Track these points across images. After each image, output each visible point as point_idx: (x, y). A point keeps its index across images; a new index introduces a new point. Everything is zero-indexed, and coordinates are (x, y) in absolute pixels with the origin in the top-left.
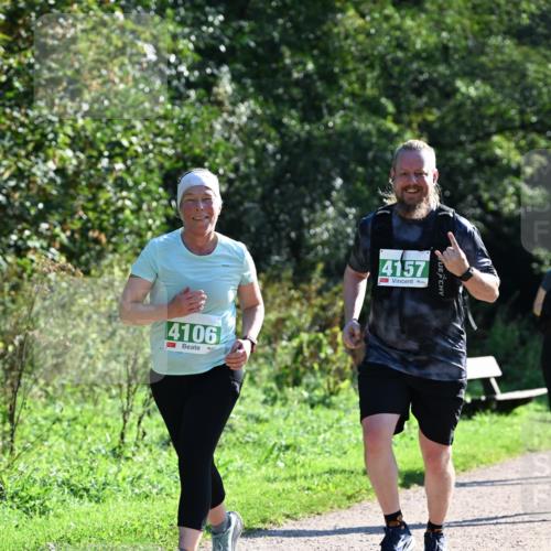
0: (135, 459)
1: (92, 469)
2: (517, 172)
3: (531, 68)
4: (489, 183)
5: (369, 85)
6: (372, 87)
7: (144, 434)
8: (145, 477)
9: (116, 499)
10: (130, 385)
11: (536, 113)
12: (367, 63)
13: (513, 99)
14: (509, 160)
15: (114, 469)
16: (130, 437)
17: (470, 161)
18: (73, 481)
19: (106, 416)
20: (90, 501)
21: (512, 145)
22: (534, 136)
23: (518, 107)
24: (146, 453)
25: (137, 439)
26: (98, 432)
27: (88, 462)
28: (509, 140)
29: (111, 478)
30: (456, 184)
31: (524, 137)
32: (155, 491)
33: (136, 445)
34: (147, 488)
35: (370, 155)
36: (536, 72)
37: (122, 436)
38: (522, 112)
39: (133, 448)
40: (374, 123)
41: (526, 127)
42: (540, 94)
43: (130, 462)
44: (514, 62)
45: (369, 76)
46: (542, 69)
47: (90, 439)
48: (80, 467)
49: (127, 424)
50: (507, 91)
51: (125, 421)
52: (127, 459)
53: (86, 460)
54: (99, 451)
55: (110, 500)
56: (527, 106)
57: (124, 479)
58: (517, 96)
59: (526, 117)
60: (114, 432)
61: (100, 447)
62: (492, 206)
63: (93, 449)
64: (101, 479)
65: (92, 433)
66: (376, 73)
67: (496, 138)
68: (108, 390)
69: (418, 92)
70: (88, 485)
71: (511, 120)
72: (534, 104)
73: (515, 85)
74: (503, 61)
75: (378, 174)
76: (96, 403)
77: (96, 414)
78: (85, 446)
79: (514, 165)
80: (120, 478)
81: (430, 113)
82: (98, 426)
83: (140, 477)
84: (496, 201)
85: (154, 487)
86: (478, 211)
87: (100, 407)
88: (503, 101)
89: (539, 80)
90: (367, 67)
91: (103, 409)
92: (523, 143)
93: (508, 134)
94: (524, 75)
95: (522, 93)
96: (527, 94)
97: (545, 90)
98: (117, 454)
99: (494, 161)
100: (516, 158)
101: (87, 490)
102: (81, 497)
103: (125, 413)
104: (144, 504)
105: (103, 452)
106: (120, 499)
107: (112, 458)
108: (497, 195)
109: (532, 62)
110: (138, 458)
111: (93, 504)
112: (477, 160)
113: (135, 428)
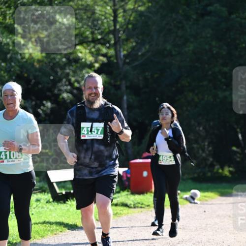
2: (91, 66)
3: (98, 9)
4: (74, 72)
5: (8, 17)
6: (10, 19)
11: (101, 34)
12: (7, 5)
13: (88, 26)
14: (86, 60)
17: (64, 60)
21: (88, 51)
22: (99, 46)
23: (91, 30)
28: (85, 48)
30: (56, 73)
31: (94, 47)
35: (9, 56)
36: (100, 11)
38: (92, 33)
40: (10, 38)
41: (95, 41)
42: (103, 23)
44: (88, 5)
45: (8, 12)
46: (104, 10)
50: (84, 21)
56: (96, 29)
58: (90, 24)
59: (95, 36)
62: (76, 85)
66: (11, 11)
67: (78, 47)
71: (87, 37)
72: (99, 29)
73: (89, 18)
74: (82, 5)
75: (13, 67)
79: (88, 63)
84: (79, 82)
86: (69, 87)
88: (82, 27)
89: (102, 15)
90: (7, 7)
92: (93, 50)
93: (85, 45)
94: (94, 13)
95: (93, 23)
96: (95, 23)
97: (105, 21)
99: (77, 60)
100: (90, 59)
108: (80, 79)
109: (98, 6)
112: (68, 59)
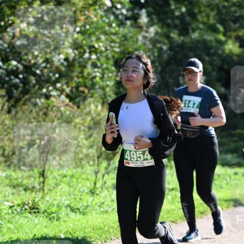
0: (101, 195)
1: (81, 199)
5: (211, 18)
6: (213, 19)
7: (105, 183)
8: (106, 203)
9: (92, 213)
10: (98, 160)
12: (211, 8)
15: (91, 199)
16: (99, 185)
18: (72, 205)
19: (87, 174)
20: (80, 214)
24: (106, 192)
25: (102, 185)
26: (84, 182)
27: (79, 196)
29: (89, 203)
32: (110, 210)
33: (102, 188)
34: (106, 208)
35: (212, 51)
37: (95, 184)
39: (100, 190)
40: (213, 36)
43: (98, 196)
45: (211, 14)
47: (80, 185)
48: (75, 199)
49: (98, 178)
51: (96, 177)
52: (97, 195)
53: (78, 195)
54: (84, 191)
55: (89, 214)
57: (96, 204)
60: (91, 182)
61: (85, 189)
63: (81, 190)
64: (85, 204)
65: (81, 183)
68: (88, 162)
69: (235, 22)
70: (79, 207)
75: (214, 60)
76: (83, 168)
77: (83, 173)
78: (77, 189)
80: (94, 204)
81: (240, 32)
82: (83, 179)
83: (103, 203)
85: (110, 207)
87: (84, 170)
90: (210, 10)
91: (86, 171)
98: (92, 192)
101: (78, 209)
102: (76, 212)
103: (96, 173)
104: (105, 216)
105: (86, 191)
106: (94, 213)
107: (90, 194)
110: (103, 194)
111: (81, 216)
113: (101, 180)
